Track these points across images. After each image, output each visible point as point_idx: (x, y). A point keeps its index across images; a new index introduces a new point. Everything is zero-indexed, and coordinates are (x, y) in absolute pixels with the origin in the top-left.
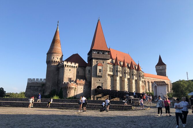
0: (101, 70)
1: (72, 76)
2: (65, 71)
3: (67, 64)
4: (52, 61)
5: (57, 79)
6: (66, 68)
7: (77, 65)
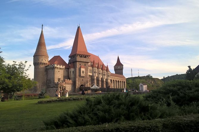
0: (84, 71)
1: (61, 77)
2: (56, 72)
3: (57, 67)
4: (41, 63)
5: (46, 79)
6: (56, 70)
7: (64, 67)
